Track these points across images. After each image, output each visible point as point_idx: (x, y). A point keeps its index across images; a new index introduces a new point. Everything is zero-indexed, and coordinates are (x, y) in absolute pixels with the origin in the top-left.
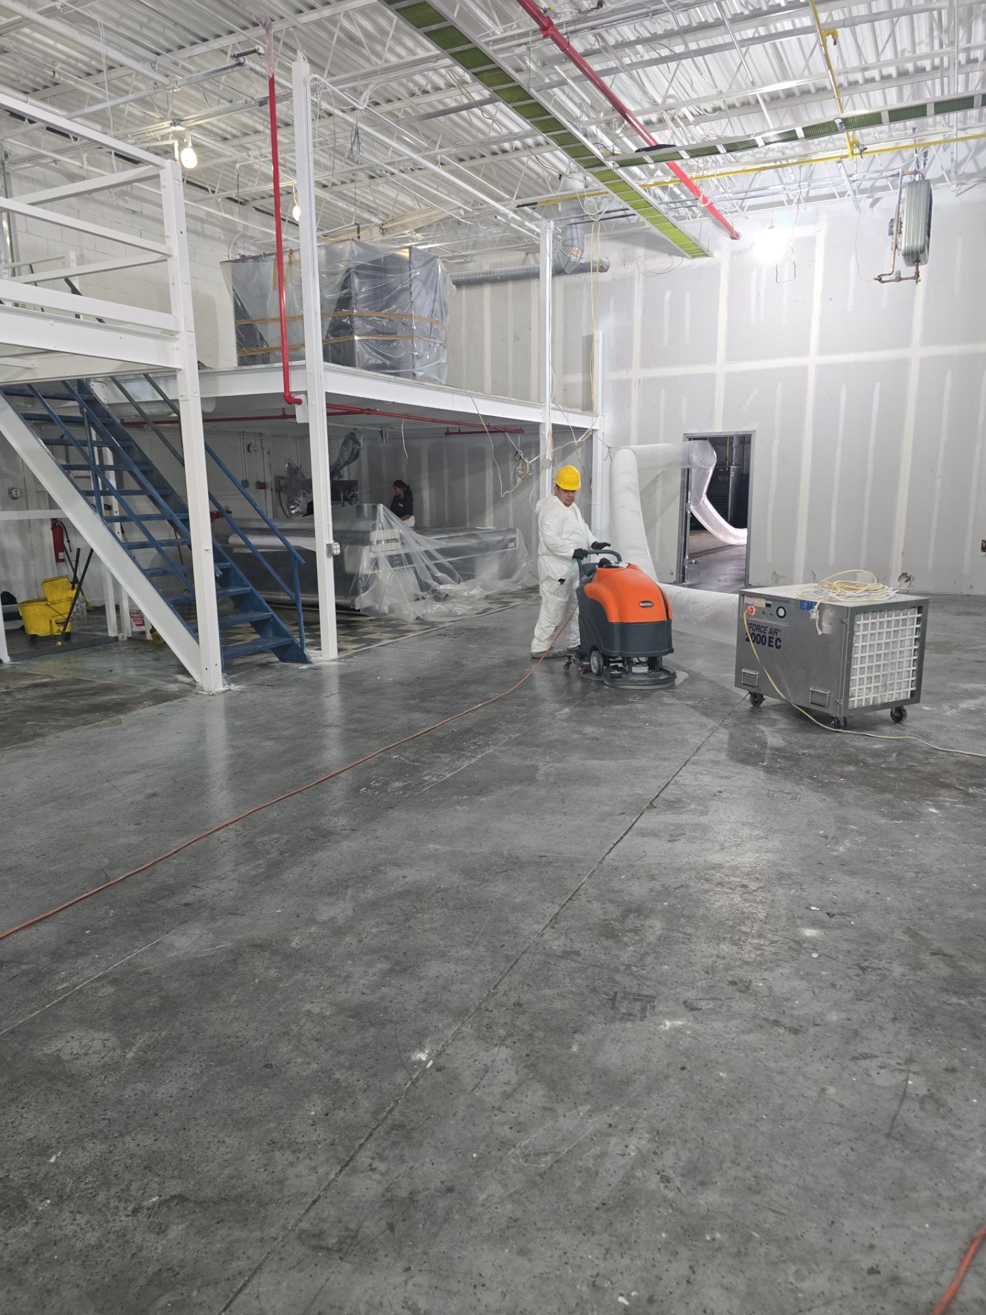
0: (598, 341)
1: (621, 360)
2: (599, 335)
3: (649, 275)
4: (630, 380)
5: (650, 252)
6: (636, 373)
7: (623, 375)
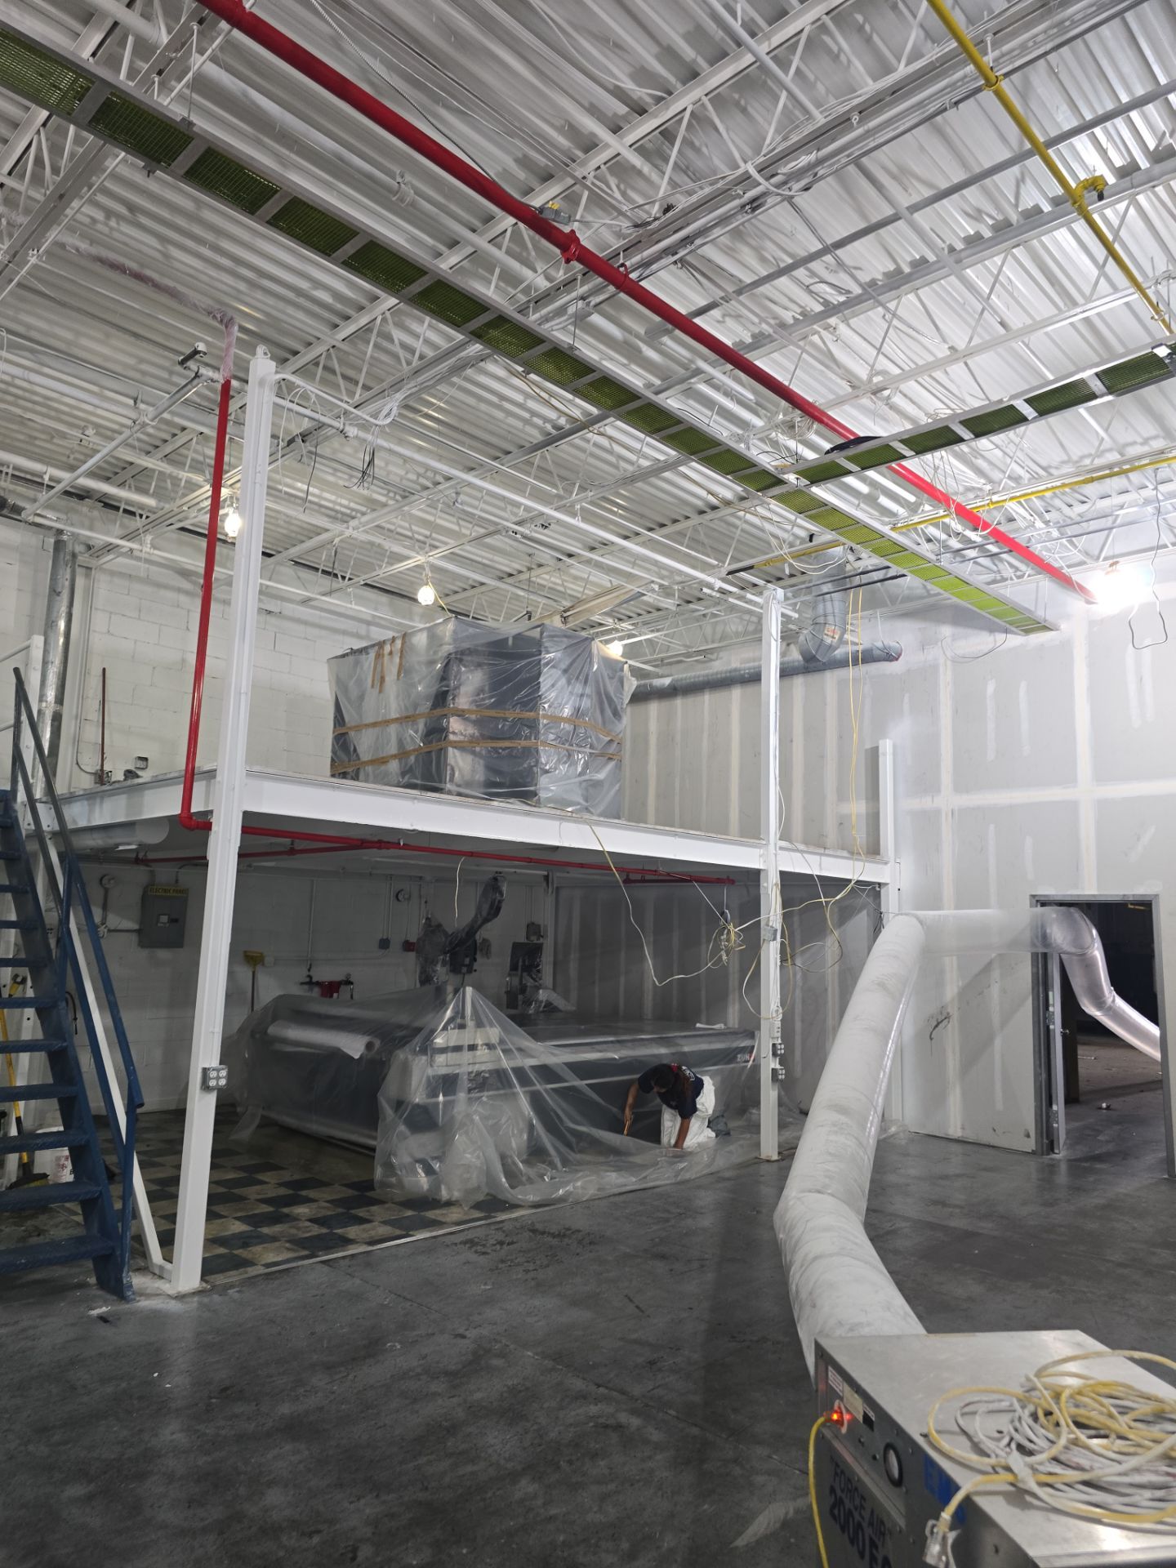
0: (885, 754)
1: (924, 780)
2: (887, 747)
3: (959, 661)
4: (938, 812)
5: (960, 631)
6: (948, 799)
7: (927, 803)
